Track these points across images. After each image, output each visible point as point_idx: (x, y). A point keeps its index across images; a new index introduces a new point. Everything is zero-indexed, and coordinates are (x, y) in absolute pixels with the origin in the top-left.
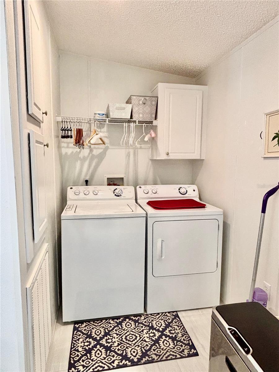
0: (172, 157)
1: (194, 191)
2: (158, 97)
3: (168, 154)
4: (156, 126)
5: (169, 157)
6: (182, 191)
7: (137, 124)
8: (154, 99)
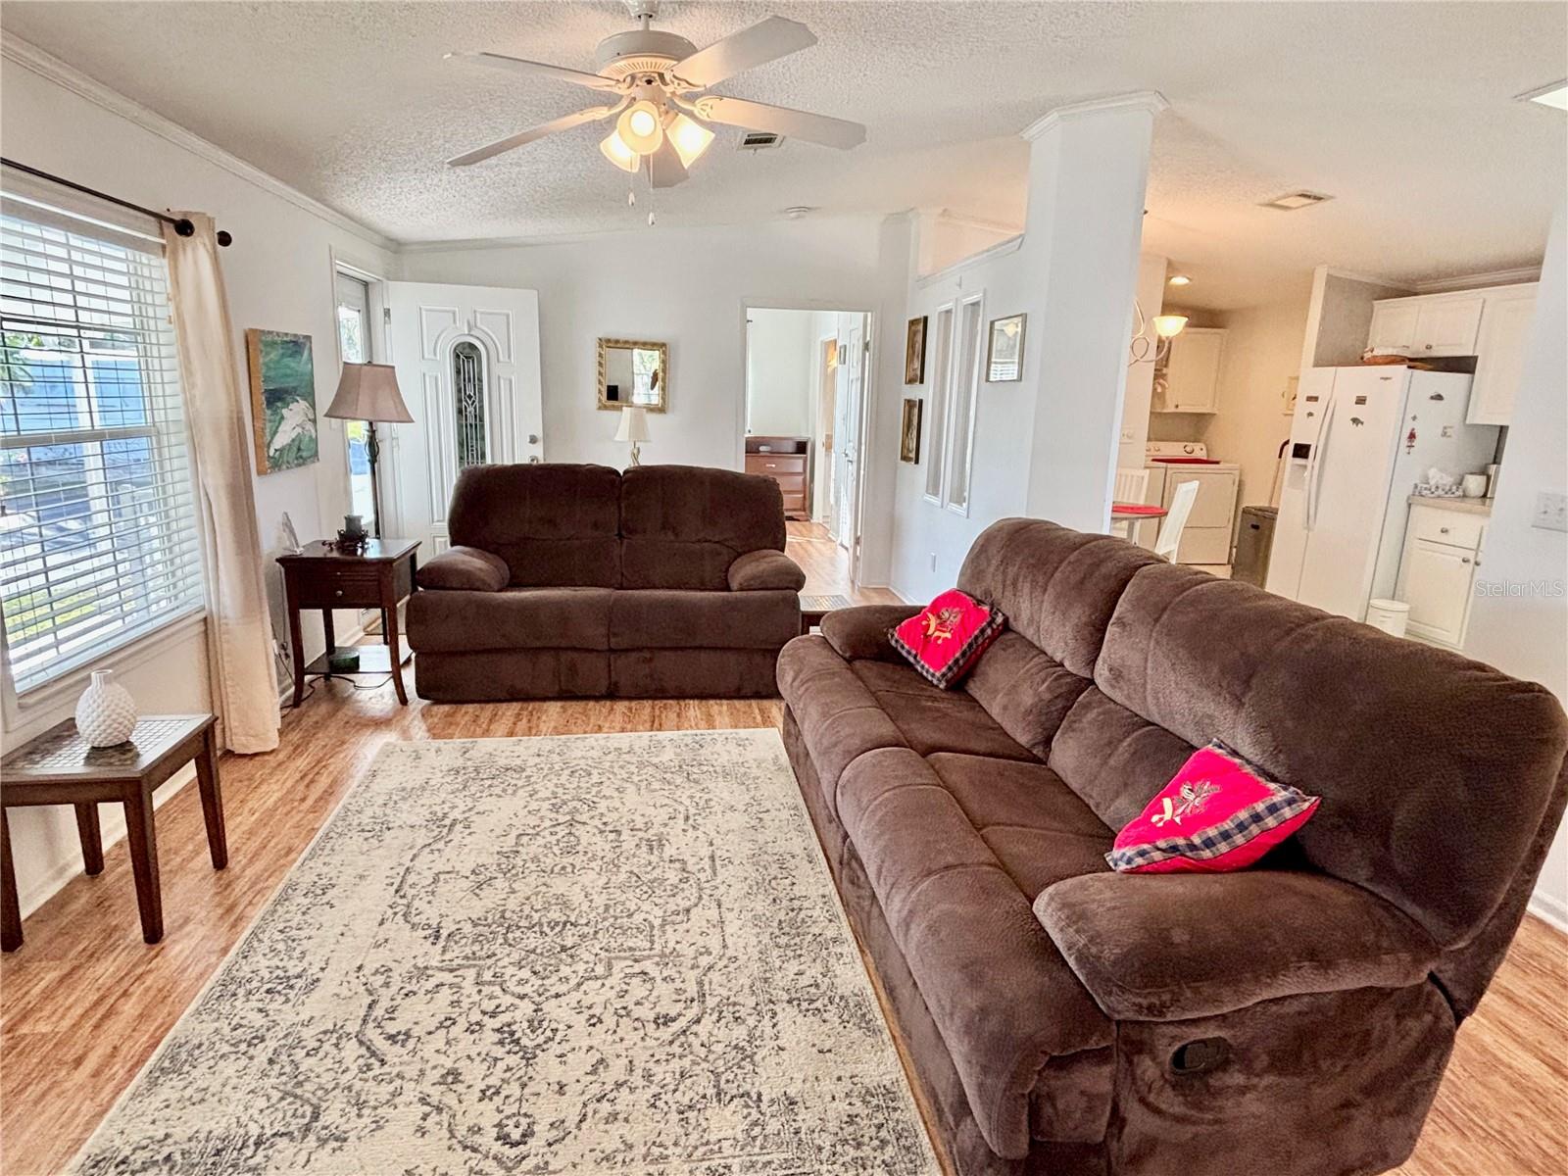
0: (1180, 410)
1: (1201, 450)
3: (1177, 406)
4: (1166, 375)
5: (1178, 409)
6: (1188, 449)
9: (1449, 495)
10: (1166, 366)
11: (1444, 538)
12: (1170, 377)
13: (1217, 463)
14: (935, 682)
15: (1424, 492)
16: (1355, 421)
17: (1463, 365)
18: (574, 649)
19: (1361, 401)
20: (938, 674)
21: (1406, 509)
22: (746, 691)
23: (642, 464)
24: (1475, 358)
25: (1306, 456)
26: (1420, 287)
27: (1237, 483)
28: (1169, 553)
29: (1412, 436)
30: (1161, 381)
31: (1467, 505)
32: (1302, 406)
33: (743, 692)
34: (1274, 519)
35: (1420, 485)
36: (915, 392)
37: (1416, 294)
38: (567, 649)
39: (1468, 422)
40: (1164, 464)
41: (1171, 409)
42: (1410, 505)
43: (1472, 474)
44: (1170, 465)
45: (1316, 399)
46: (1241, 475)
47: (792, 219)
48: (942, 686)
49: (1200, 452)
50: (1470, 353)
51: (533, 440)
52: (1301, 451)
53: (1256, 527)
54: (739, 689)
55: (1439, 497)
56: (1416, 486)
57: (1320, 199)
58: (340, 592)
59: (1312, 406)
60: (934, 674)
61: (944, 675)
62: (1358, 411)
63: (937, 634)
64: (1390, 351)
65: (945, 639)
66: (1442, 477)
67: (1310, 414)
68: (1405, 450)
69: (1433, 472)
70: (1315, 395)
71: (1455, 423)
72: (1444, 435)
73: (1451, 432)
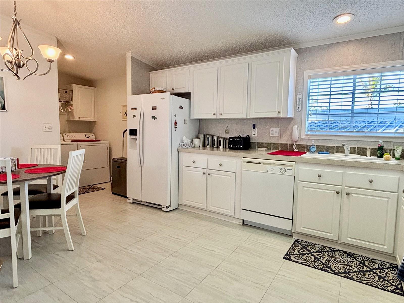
0: (81, 119)
1: (93, 136)
2: (72, 91)
3: (79, 118)
4: (72, 104)
5: (80, 119)
6: (87, 136)
7: (62, 102)
8: (71, 91)
9: (191, 147)
10: (72, 100)
11: (194, 165)
12: (74, 105)
13: (100, 141)
15: (183, 147)
16: (153, 117)
17: (186, 95)
19: (154, 109)
21: (178, 154)
24: (190, 93)
25: (135, 134)
27: (108, 148)
28: (74, 193)
29: (176, 123)
30: (70, 107)
32: (130, 113)
34: (126, 163)
35: (181, 144)
39: (191, 118)
40: (76, 143)
41: (77, 119)
42: (179, 152)
43: (195, 138)
44: (78, 143)
45: (135, 109)
46: (109, 145)
49: (92, 137)
50: (188, 91)
52: (133, 132)
53: (118, 167)
55: (188, 148)
56: (179, 144)
59: (134, 112)
62: (154, 113)
64: (161, 89)
66: (187, 140)
67: (134, 116)
68: (174, 129)
69: (184, 138)
70: (135, 107)
71: (187, 118)
72: (185, 123)
73: (187, 122)
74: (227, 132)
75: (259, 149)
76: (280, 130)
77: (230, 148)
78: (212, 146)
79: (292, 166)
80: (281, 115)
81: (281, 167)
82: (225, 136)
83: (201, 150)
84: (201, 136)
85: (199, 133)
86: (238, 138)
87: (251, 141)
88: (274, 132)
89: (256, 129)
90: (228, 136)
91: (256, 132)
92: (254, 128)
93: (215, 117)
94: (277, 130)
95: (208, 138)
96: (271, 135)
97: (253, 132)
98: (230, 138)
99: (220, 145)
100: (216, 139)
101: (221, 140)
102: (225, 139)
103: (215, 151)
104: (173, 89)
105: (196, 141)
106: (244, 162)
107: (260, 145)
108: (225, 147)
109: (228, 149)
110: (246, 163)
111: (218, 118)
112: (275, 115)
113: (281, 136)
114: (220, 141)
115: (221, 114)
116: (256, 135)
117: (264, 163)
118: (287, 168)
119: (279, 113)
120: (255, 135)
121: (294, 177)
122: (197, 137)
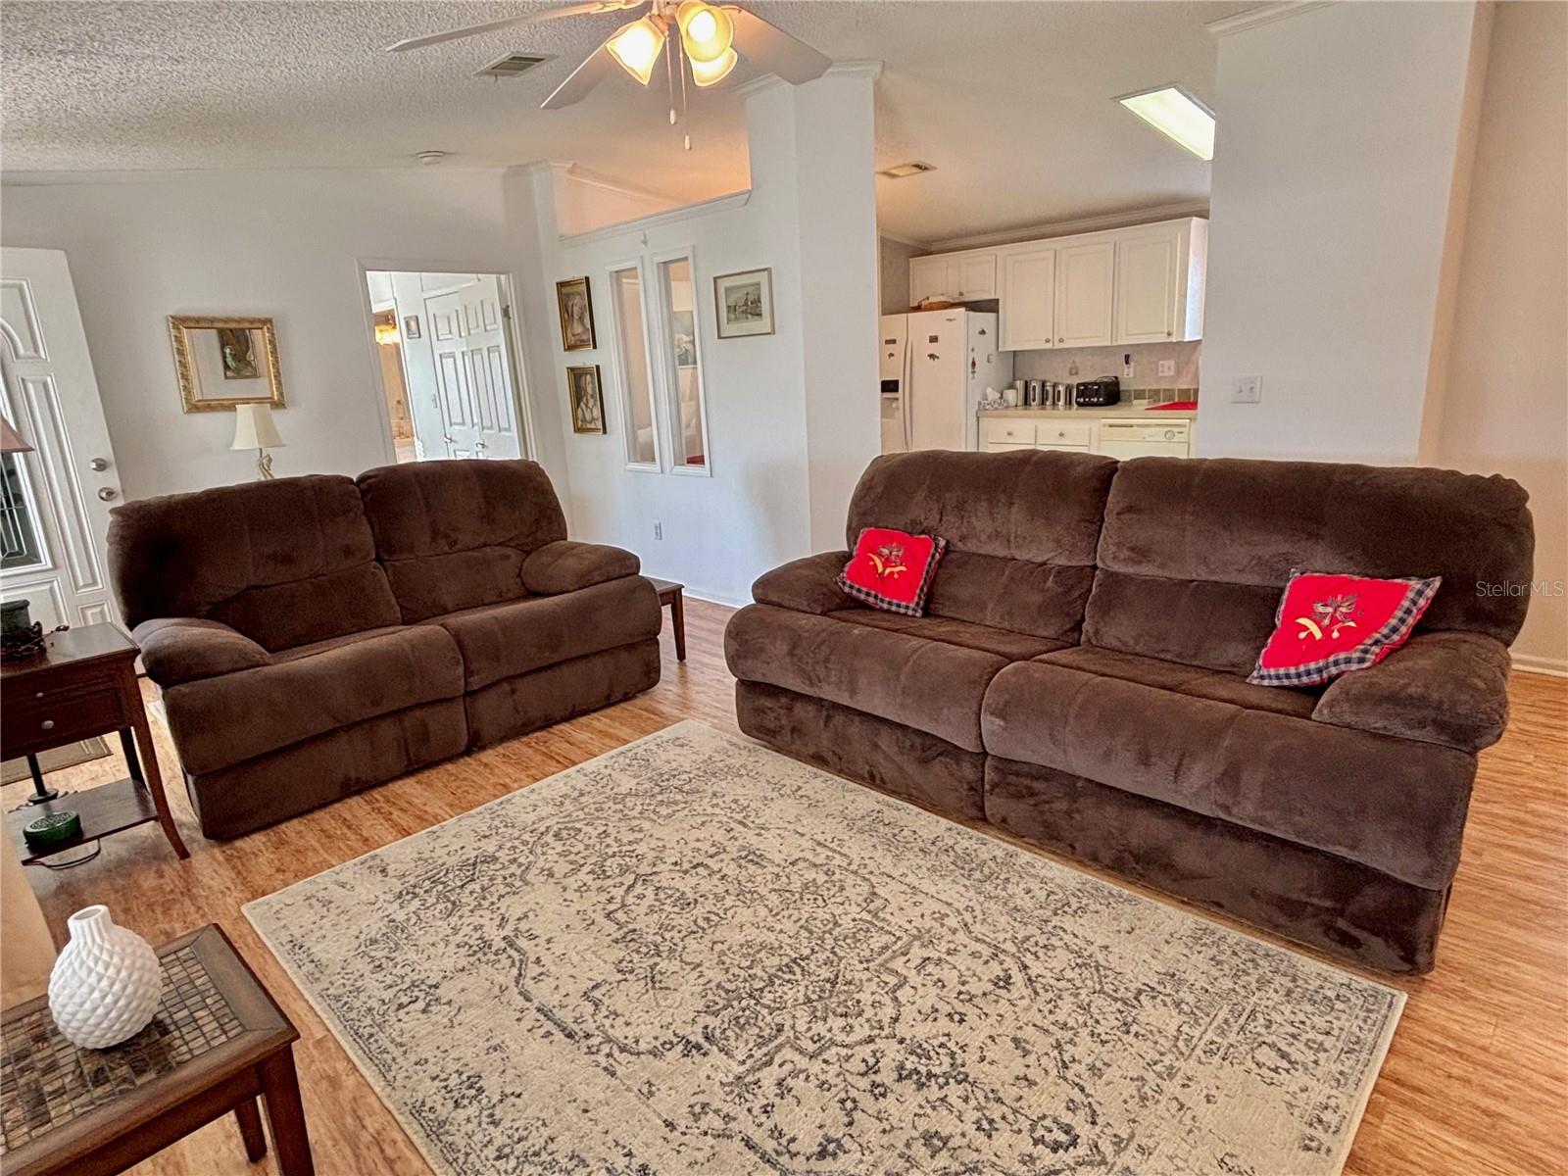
9: (1001, 407)
11: (1010, 440)
14: (910, 612)
15: (986, 408)
16: (932, 356)
17: (990, 306)
18: (420, 706)
19: (934, 339)
20: (912, 605)
22: (618, 695)
23: (277, 477)
24: (998, 300)
25: (896, 390)
26: (934, 248)
29: (974, 364)
31: (1010, 412)
32: (883, 349)
33: (613, 700)
35: (983, 402)
36: (584, 358)
37: (931, 253)
38: (411, 708)
39: (999, 351)
42: (978, 418)
43: (1007, 389)
45: (894, 342)
47: (427, 164)
48: (919, 614)
50: (992, 296)
51: (101, 466)
52: (890, 386)
54: (608, 697)
55: (995, 409)
56: (980, 404)
57: (926, 169)
58: (49, 723)
59: (891, 348)
60: (912, 606)
61: (918, 604)
62: (934, 348)
63: (888, 571)
64: (942, 299)
65: (900, 573)
66: (993, 395)
67: (891, 355)
68: (971, 375)
69: (989, 390)
70: (893, 338)
71: (994, 352)
72: (988, 361)
73: (992, 358)
74: (1074, 372)
75: (1135, 402)
76: (1177, 364)
77: (1080, 404)
78: (1043, 403)
79: (1185, 426)
80: (1174, 339)
81: (1166, 429)
82: (1069, 382)
83: (1021, 411)
84: (1020, 384)
85: (1014, 380)
86: (1095, 384)
87: (1122, 388)
88: (1166, 368)
89: (1132, 364)
90: (1075, 381)
91: (1132, 369)
92: (1127, 362)
93: (1049, 346)
94: (1172, 363)
95: (1034, 387)
96: (1160, 374)
97: (1126, 370)
98: (1079, 385)
99: (1059, 400)
100: (1049, 388)
101: (1061, 389)
102: (1069, 389)
103: (1049, 411)
104: (961, 294)
105: (1010, 395)
106: (1104, 425)
107: (1140, 395)
108: (1069, 403)
109: (1075, 406)
110: (1107, 428)
111: (1056, 347)
112: (1163, 339)
113: (1178, 373)
114: (1059, 392)
115: (1061, 341)
116: (1131, 375)
117: (1139, 426)
118: (1176, 430)
119: (1169, 334)
120: (1129, 377)
121: (1186, 445)
122: (1011, 386)
